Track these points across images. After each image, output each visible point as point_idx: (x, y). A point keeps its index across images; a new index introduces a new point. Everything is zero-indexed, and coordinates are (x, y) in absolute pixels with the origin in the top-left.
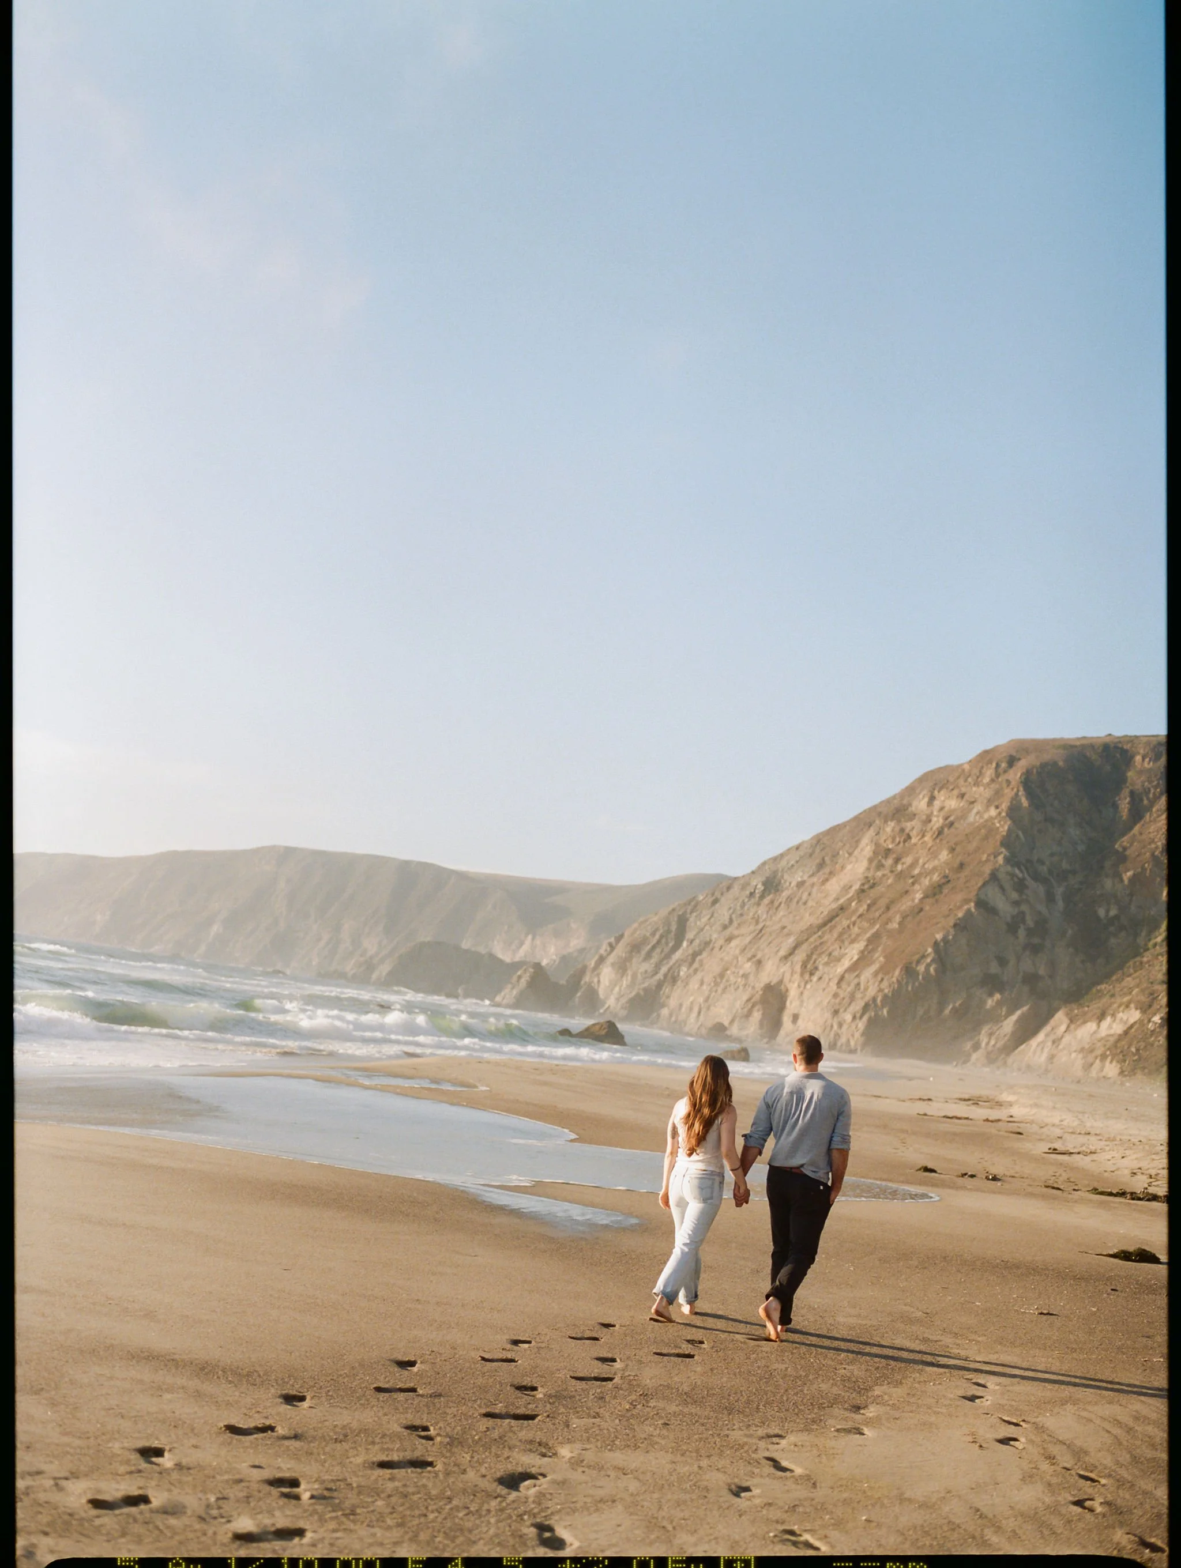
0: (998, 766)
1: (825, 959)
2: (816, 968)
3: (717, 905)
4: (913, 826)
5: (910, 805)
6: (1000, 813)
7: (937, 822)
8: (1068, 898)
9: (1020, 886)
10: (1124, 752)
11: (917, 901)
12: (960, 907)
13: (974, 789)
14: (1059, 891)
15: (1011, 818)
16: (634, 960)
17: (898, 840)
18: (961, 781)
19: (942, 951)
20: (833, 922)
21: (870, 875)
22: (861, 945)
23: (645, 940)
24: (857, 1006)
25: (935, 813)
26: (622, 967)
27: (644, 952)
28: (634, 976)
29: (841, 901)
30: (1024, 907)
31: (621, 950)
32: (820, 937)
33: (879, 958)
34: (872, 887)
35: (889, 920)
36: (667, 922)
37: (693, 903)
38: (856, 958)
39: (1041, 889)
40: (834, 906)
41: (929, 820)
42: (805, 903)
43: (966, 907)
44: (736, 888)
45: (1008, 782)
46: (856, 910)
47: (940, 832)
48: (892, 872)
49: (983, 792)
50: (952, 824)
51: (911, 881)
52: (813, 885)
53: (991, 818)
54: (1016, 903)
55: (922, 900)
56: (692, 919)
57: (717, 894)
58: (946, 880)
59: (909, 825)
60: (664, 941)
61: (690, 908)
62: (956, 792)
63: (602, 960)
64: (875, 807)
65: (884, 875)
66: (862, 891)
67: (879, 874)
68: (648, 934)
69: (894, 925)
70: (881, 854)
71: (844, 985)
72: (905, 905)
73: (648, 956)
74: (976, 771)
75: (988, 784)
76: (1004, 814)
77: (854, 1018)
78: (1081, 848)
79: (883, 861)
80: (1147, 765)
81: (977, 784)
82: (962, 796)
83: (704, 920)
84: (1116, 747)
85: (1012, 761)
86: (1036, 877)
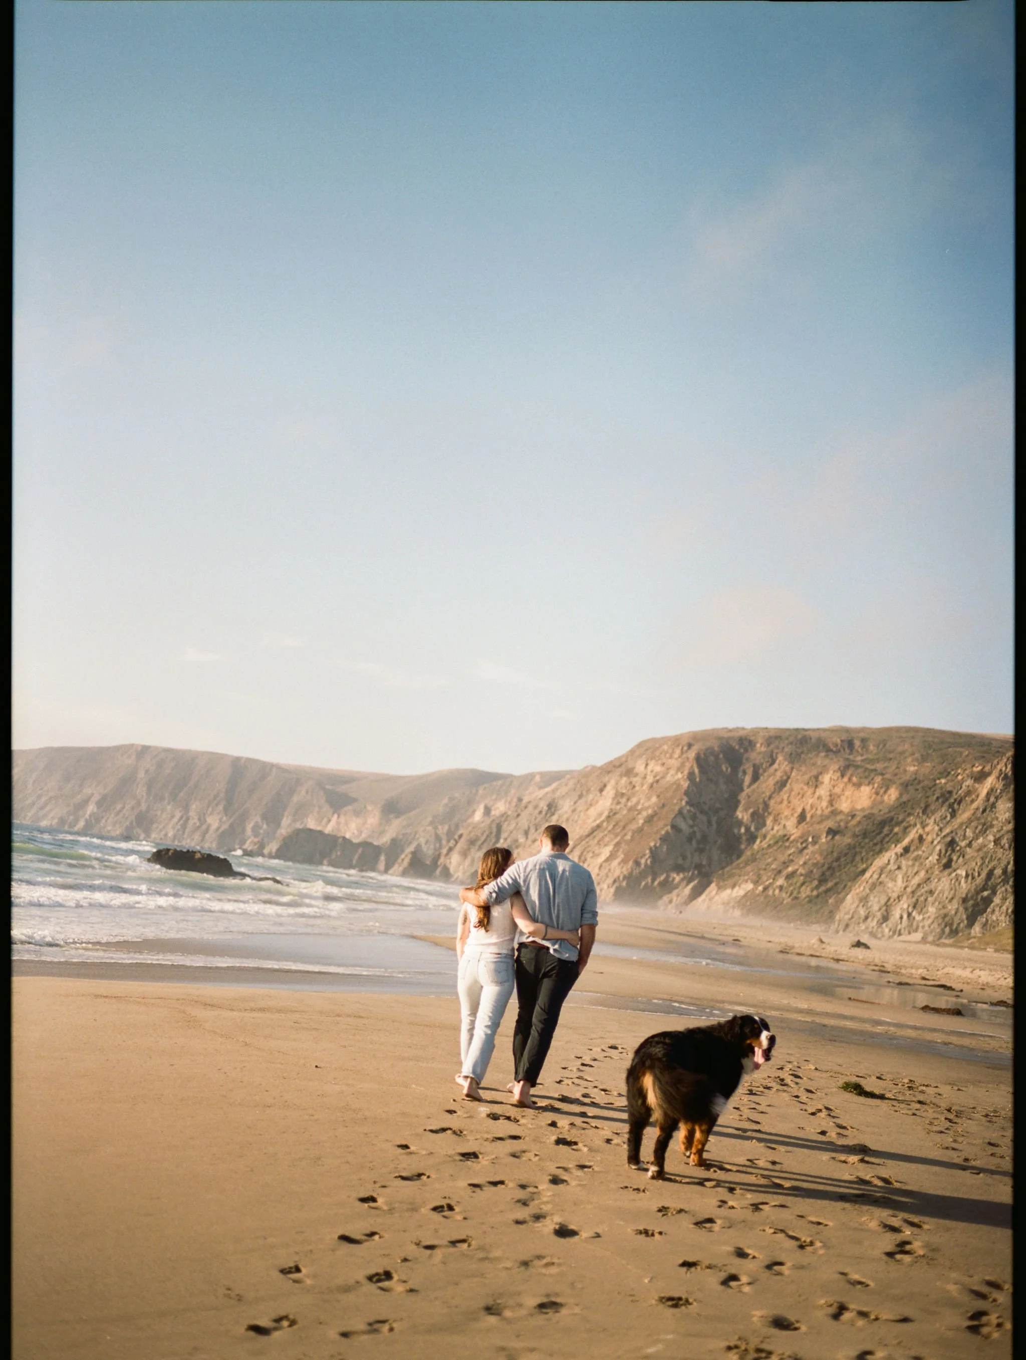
0: (682, 749)
1: (590, 854)
2: (586, 860)
3: (519, 818)
4: (636, 780)
5: (633, 768)
6: (683, 776)
7: (650, 779)
8: (719, 823)
9: (694, 817)
10: (750, 742)
11: (640, 825)
12: (662, 828)
13: (670, 760)
14: (714, 819)
15: (690, 780)
16: (472, 850)
17: (628, 788)
18: (662, 756)
19: (654, 853)
20: (594, 834)
21: (613, 807)
22: (610, 848)
23: (477, 839)
24: (610, 881)
25: (649, 773)
26: (465, 854)
27: (477, 847)
28: (473, 861)
29: (598, 822)
30: (695, 828)
31: (462, 844)
32: (587, 842)
33: (621, 856)
34: (615, 814)
35: (625, 835)
36: (490, 827)
37: (505, 816)
38: (608, 855)
39: (705, 818)
40: (595, 824)
41: (645, 778)
42: (576, 822)
43: (666, 829)
44: (530, 807)
45: (688, 758)
46: (607, 828)
47: (651, 786)
48: (625, 806)
49: (674, 763)
50: (657, 781)
51: (636, 813)
52: (581, 811)
53: (678, 780)
54: (692, 827)
55: (643, 824)
56: (505, 827)
57: (519, 811)
58: (655, 814)
59: (634, 780)
60: (488, 840)
61: (503, 819)
62: (660, 762)
63: (451, 850)
64: (611, 762)
65: (621, 808)
66: (609, 817)
67: (618, 807)
68: (479, 835)
69: (628, 837)
70: (619, 795)
71: (602, 869)
72: (634, 826)
73: (480, 848)
74: (670, 751)
75: (677, 759)
76: (685, 777)
77: (608, 887)
78: (726, 796)
79: (620, 800)
80: (763, 749)
81: (671, 757)
82: (663, 764)
83: (513, 826)
84: (746, 739)
85: (690, 746)
86: (702, 812)
